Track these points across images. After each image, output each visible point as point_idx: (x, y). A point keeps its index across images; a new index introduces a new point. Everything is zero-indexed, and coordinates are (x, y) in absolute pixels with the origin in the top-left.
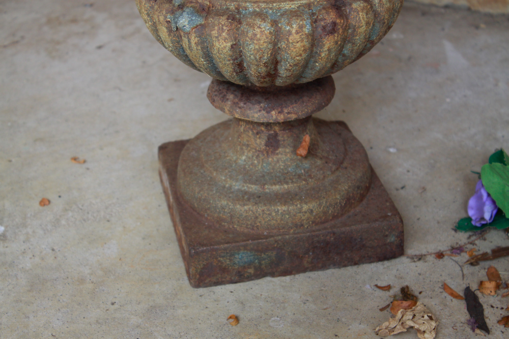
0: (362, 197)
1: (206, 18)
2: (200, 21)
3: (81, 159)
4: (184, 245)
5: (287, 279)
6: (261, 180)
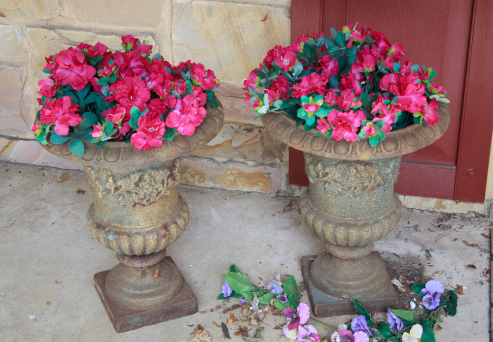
0: (180, 290)
1: (119, 236)
2: (117, 237)
3: (59, 281)
4: (112, 316)
5: (154, 326)
6: (141, 288)
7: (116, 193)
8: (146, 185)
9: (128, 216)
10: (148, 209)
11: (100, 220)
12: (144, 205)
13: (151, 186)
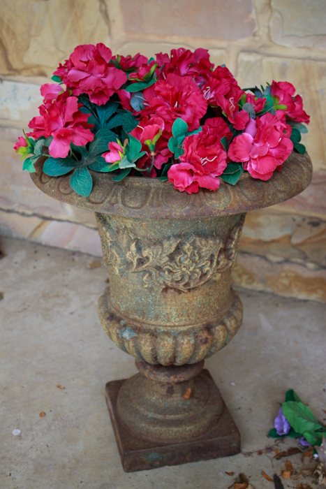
0: (218, 420)
1: (138, 334)
2: (135, 335)
3: (62, 386)
4: (121, 447)
5: (177, 467)
6: (164, 411)
7: (140, 269)
8: (186, 259)
9: (155, 305)
10: (185, 298)
11: (115, 309)
12: (180, 292)
13: (193, 262)
